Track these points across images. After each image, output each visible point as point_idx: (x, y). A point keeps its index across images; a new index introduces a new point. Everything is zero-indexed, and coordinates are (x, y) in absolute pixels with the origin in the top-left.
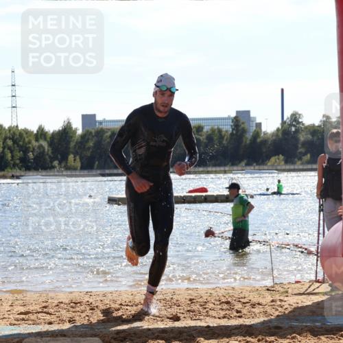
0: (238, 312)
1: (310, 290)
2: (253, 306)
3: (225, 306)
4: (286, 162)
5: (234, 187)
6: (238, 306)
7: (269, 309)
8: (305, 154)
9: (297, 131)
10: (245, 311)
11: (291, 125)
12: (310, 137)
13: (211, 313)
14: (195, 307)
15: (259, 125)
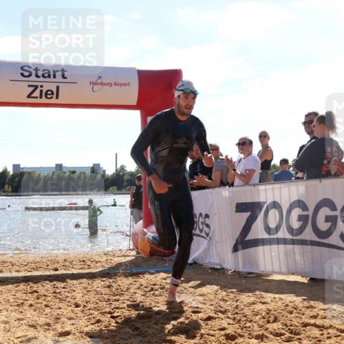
0: (88, 266)
1: (126, 254)
2: (97, 262)
3: (82, 263)
4: (118, 189)
5: (91, 202)
6: (89, 263)
7: (104, 264)
8: (127, 186)
9: (123, 174)
10: (92, 265)
11: (120, 171)
12: (129, 177)
13: (75, 266)
14: (66, 264)
15: (104, 171)
